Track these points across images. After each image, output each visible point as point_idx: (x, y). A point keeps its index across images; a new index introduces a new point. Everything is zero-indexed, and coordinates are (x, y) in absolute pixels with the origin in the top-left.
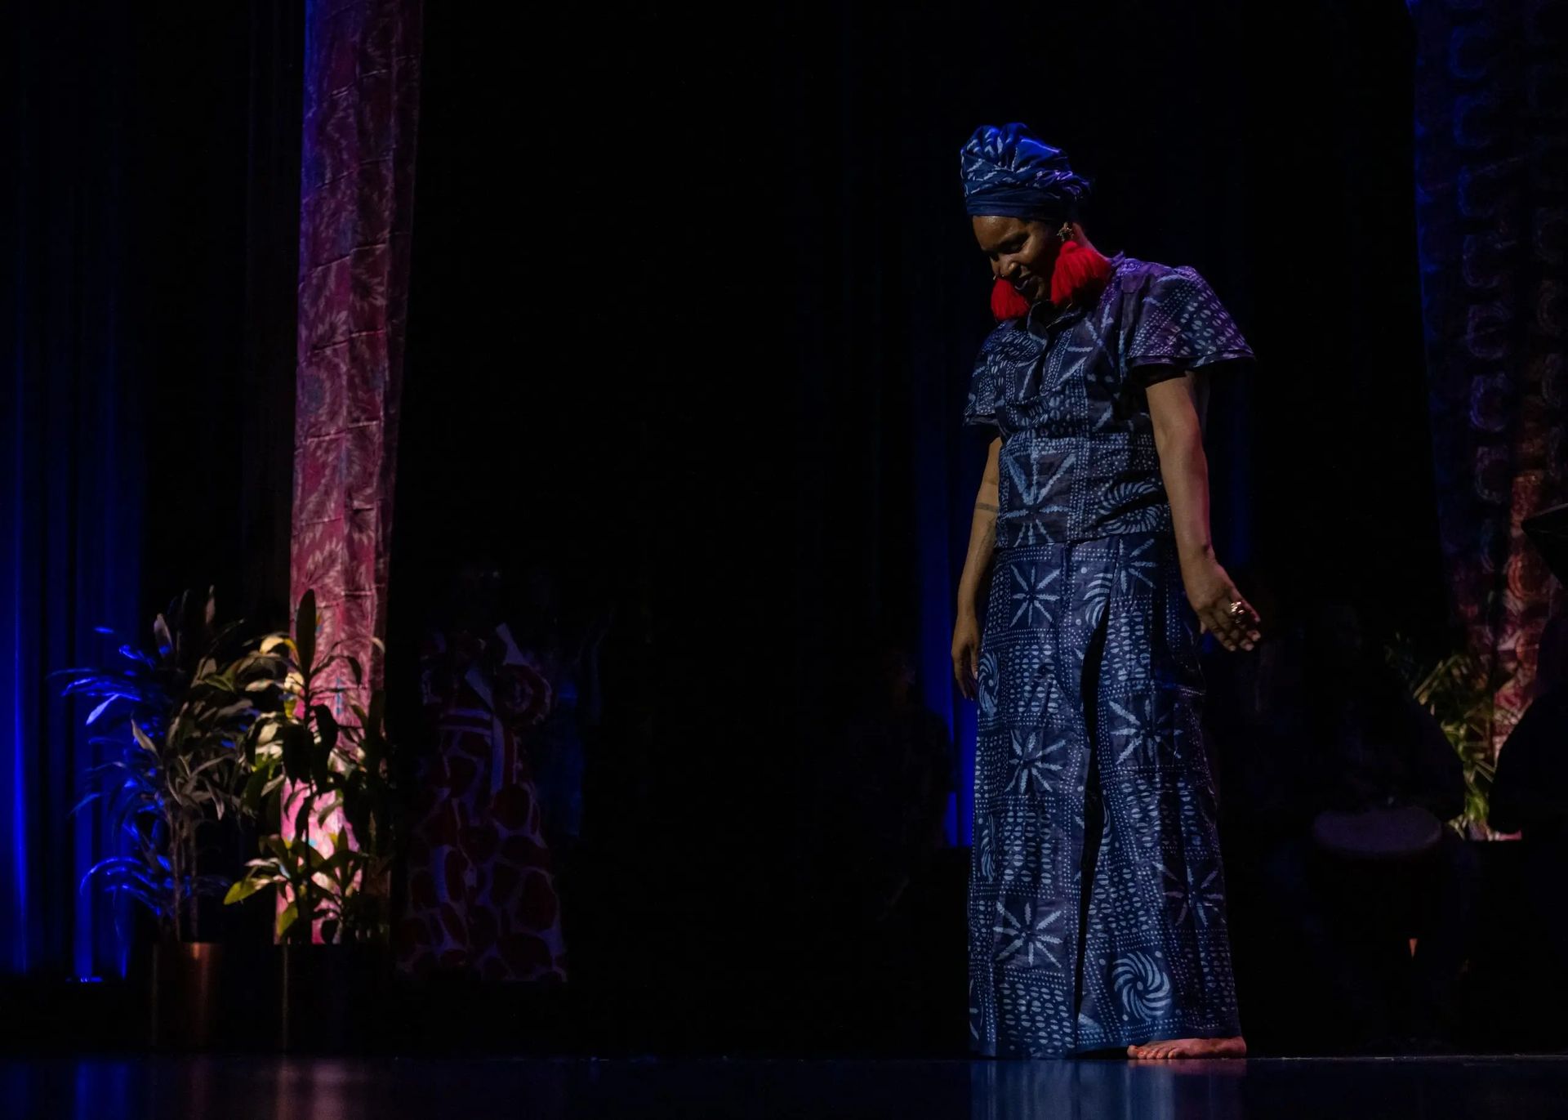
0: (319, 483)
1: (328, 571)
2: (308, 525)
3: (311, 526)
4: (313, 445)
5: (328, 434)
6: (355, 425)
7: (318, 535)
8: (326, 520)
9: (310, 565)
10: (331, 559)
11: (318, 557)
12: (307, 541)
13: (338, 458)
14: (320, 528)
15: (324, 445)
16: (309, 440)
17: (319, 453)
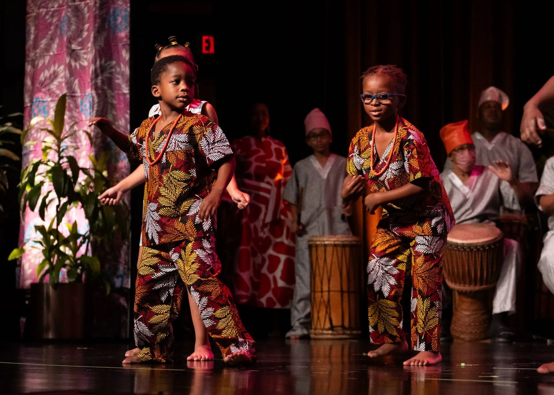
0: (48, 34)
1: (52, 81)
2: (40, 56)
3: (42, 56)
4: (43, 13)
5: (53, 7)
6: (73, 4)
7: (47, 62)
8: (51, 54)
9: (42, 77)
10: (55, 75)
11: (47, 73)
12: (40, 65)
13: (59, 20)
14: (47, 59)
15: (50, 13)
16: (41, 10)
17: (47, 17)
